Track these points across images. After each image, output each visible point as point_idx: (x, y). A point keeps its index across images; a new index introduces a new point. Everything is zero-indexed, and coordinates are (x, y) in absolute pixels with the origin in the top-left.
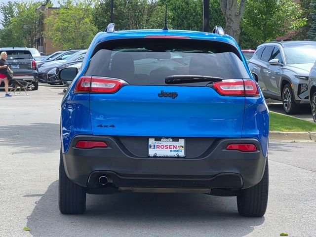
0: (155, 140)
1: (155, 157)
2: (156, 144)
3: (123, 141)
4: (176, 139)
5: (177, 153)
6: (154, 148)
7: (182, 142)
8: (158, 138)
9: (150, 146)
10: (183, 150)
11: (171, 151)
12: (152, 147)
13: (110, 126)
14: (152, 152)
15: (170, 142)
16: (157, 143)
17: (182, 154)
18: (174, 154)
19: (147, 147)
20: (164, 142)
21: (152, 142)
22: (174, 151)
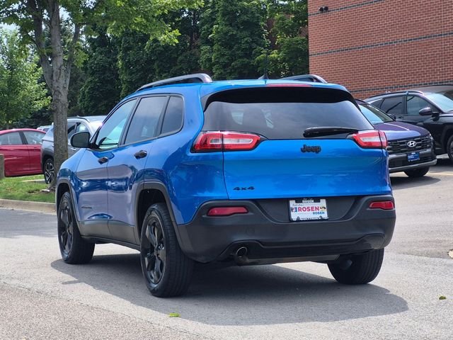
0: (296, 202)
1: (298, 220)
2: (298, 207)
3: (262, 205)
4: (317, 199)
5: (320, 215)
6: (296, 211)
7: (323, 203)
8: (299, 200)
9: (292, 209)
10: (325, 211)
11: (314, 213)
12: (294, 210)
13: (249, 188)
14: (294, 216)
15: (311, 204)
16: (298, 205)
17: (325, 216)
18: (317, 217)
19: (289, 210)
20: (306, 204)
21: (292, 204)
22: (317, 213)
